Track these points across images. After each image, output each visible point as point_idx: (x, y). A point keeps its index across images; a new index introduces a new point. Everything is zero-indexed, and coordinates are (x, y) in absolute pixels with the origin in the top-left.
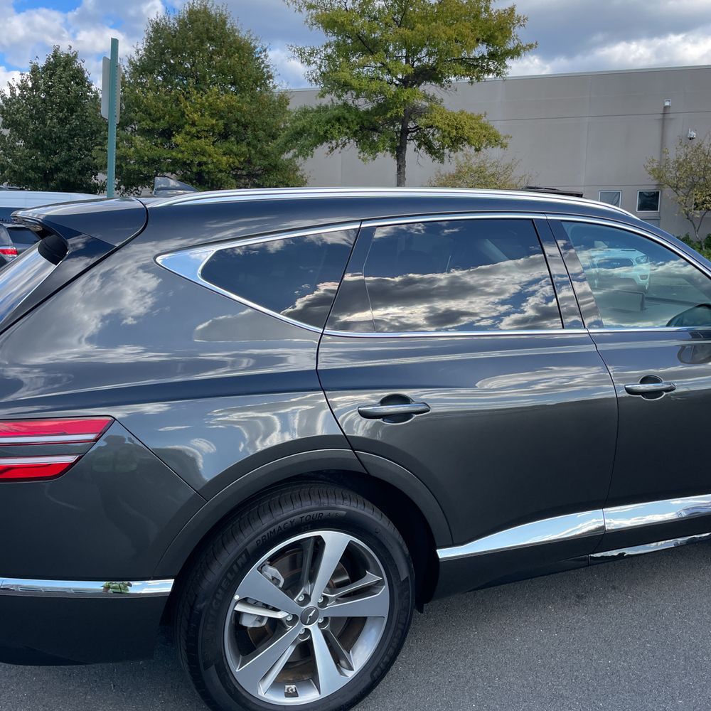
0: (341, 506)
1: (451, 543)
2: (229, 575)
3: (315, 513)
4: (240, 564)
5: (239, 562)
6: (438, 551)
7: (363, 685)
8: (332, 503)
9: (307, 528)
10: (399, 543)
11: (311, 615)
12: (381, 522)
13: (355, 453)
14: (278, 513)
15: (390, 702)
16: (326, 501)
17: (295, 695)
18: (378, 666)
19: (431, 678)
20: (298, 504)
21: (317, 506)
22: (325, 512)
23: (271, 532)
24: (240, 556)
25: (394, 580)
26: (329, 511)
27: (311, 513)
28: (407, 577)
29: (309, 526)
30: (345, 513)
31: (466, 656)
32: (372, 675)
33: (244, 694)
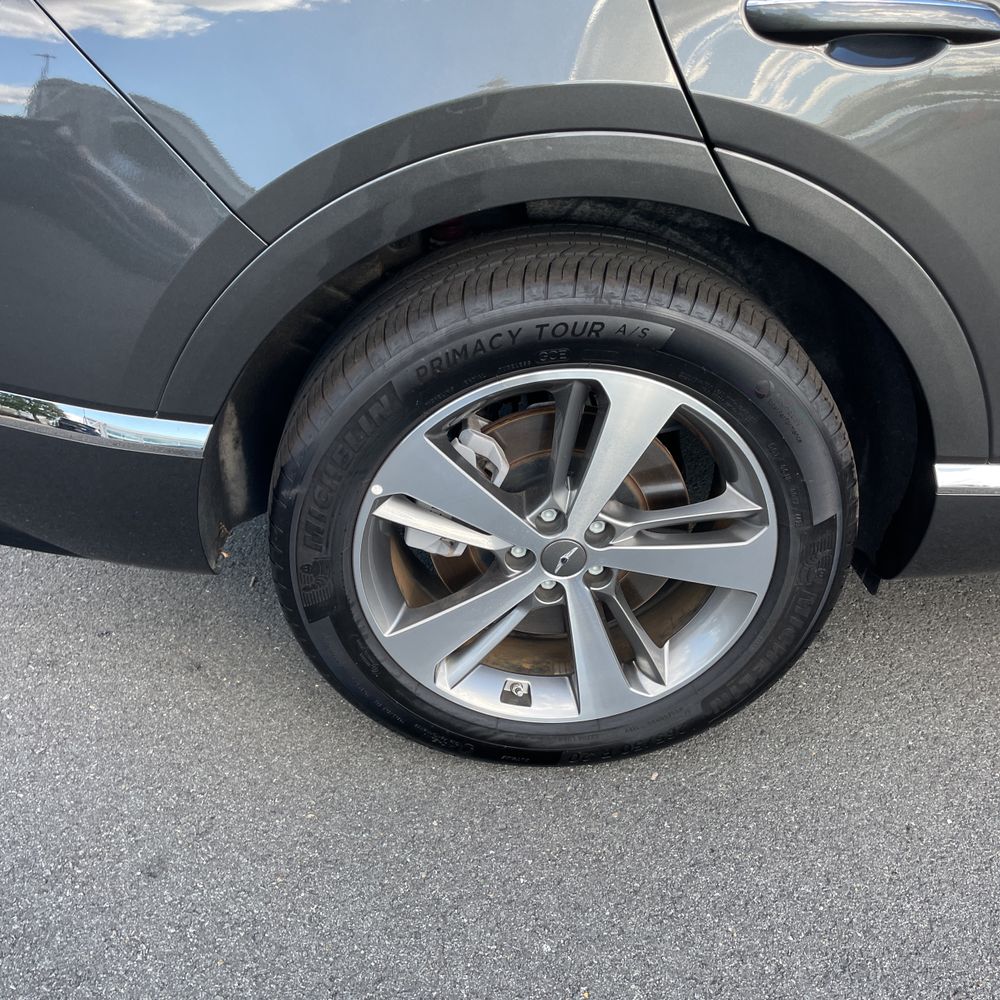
0: (663, 312)
1: (987, 455)
2: (349, 436)
3: (582, 319)
4: (375, 416)
5: (374, 412)
6: (938, 467)
7: (681, 719)
8: (636, 296)
9: (557, 356)
10: (824, 433)
11: (567, 556)
12: (778, 371)
13: (715, 156)
14: (479, 305)
15: (751, 757)
16: (619, 291)
17: (526, 701)
18: (724, 688)
19: (868, 727)
20: (536, 290)
21: (591, 301)
22: (612, 322)
23: (454, 351)
24: (375, 398)
25: (794, 519)
26: (621, 321)
27: (570, 319)
28: (832, 520)
29: (564, 350)
30: (668, 331)
31: (970, 696)
32: (705, 702)
33: (403, 680)
